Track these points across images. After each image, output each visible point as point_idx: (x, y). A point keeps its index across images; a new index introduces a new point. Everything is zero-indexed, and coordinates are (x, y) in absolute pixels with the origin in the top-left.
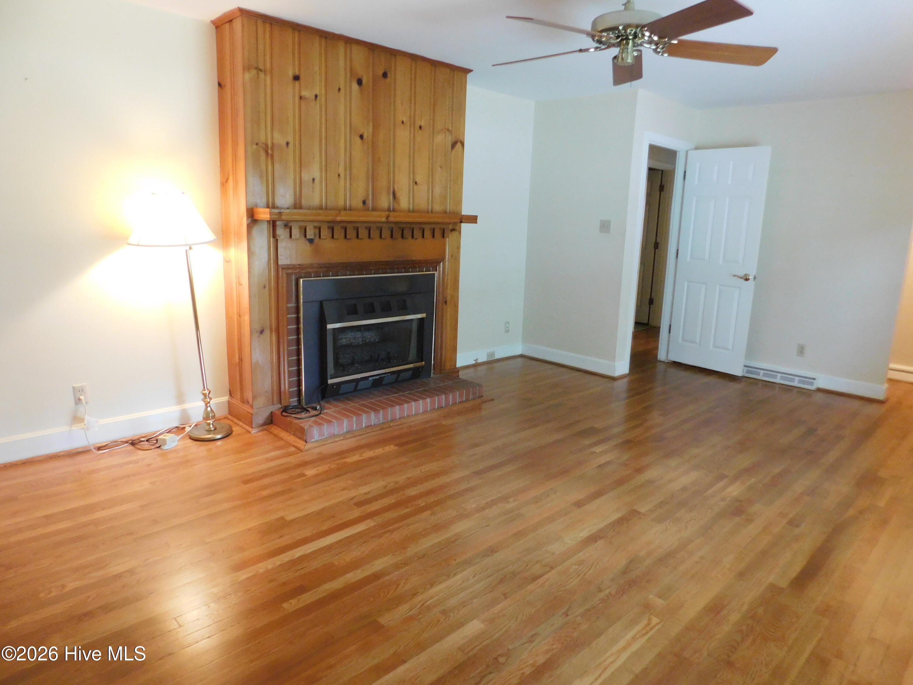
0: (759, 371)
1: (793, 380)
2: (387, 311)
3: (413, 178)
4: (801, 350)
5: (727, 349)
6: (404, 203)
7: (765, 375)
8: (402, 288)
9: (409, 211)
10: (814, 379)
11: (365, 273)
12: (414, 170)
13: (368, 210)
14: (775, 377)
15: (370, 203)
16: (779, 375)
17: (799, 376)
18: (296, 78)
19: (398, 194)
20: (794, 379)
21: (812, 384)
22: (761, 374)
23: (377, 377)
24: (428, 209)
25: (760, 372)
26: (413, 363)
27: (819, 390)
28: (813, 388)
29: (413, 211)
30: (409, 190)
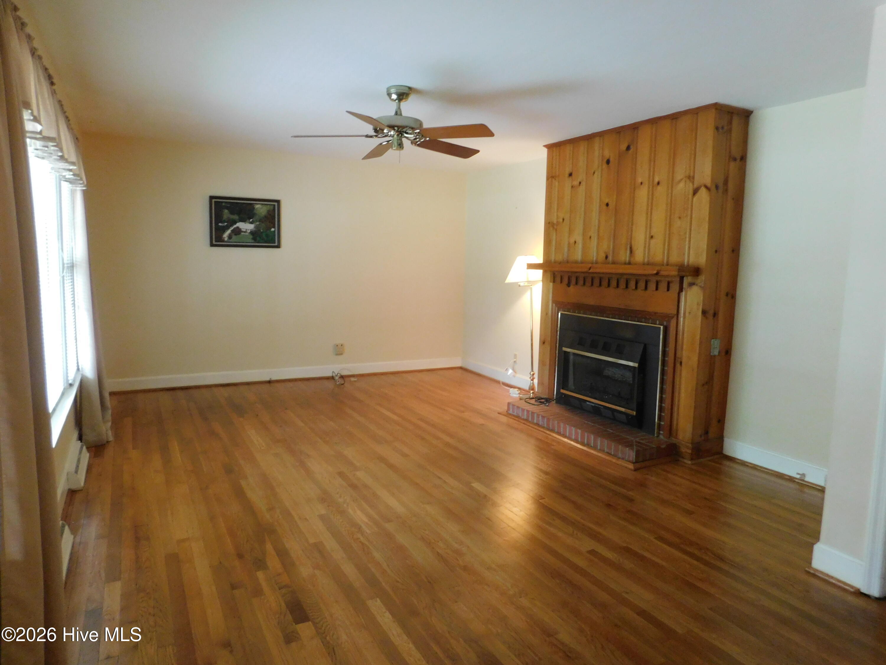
2: (606, 351)
3: (650, 233)
6: (639, 256)
8: (629, 334)
9: (644, 264)
11: (611, 317)
12: (650, 226)
13: (608, 263)
15: (610, 258)
18: (570, 175)
19: (634, 248)
23: (593, 405)
24: (663, 262)
26: (625, 408)
29: (648, 264)
30: (645, 244)
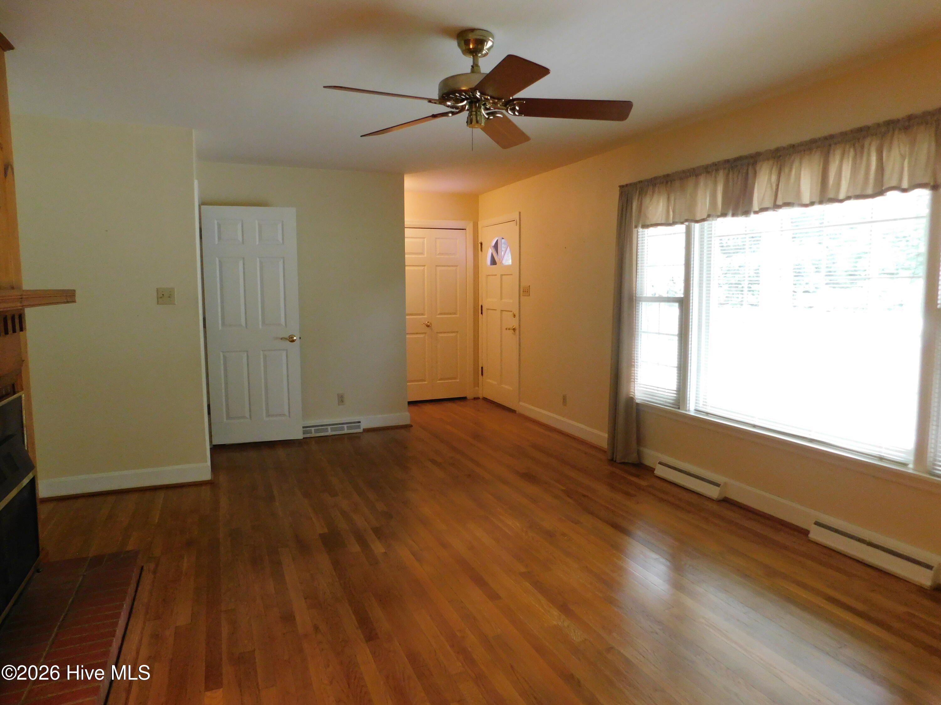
0: (310, 428)
1: (342, 429)
4: (341, 399)
5: (284, 415)
7: (316, 431)
10: (359, 422)
14: (326, 430)
16: (329, 427)
17: (347, 423)
20: (344, 427)
21: (359, 427)
22: (313, 431)
25: (311, 430)
27: (367, 431)
28: (361, 430)
